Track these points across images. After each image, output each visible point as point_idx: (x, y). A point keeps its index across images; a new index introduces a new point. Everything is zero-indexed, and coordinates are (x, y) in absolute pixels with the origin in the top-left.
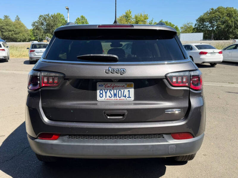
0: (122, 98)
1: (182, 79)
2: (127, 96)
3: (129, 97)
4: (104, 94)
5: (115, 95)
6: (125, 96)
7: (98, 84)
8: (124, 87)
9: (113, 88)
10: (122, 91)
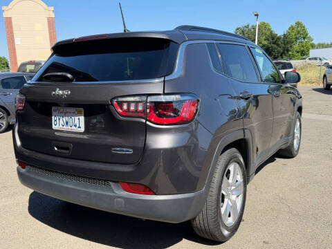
0: (73, 127)
1: (136, 106)
2: (78, 126)
3: (79, 127)
4: (58, 121)
5: (67, 123)
6: (76, 126)
7: (53, 108)
8: (75, 114)
9: (65, 114)
10: (73, 118)
